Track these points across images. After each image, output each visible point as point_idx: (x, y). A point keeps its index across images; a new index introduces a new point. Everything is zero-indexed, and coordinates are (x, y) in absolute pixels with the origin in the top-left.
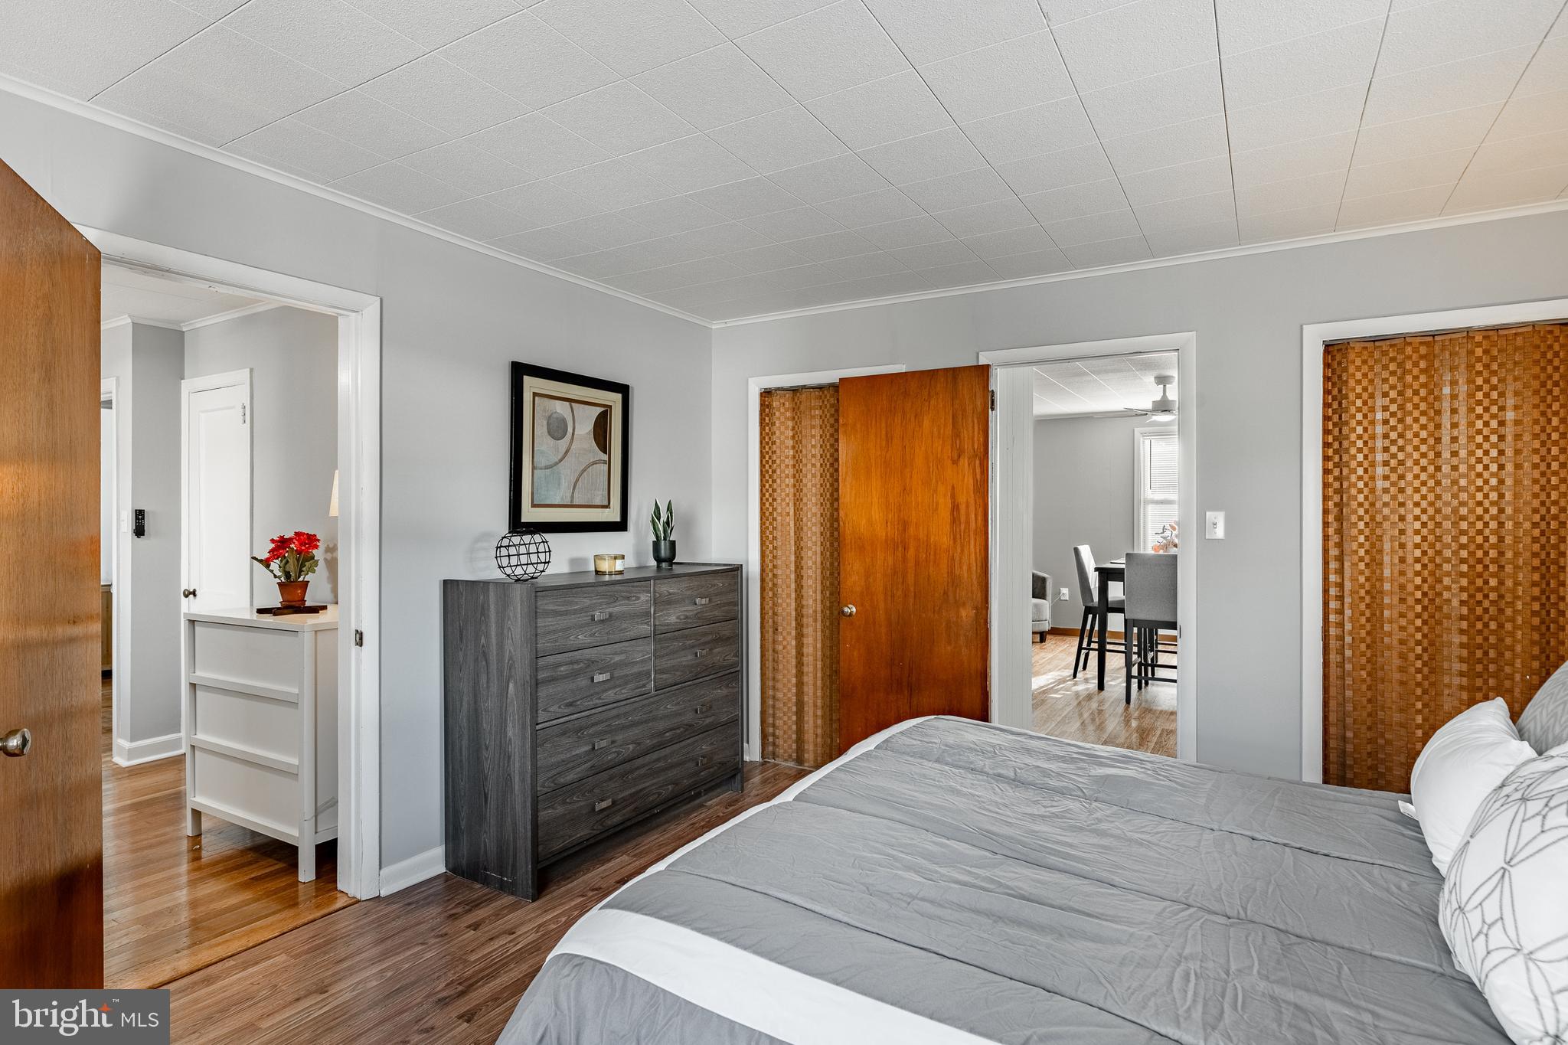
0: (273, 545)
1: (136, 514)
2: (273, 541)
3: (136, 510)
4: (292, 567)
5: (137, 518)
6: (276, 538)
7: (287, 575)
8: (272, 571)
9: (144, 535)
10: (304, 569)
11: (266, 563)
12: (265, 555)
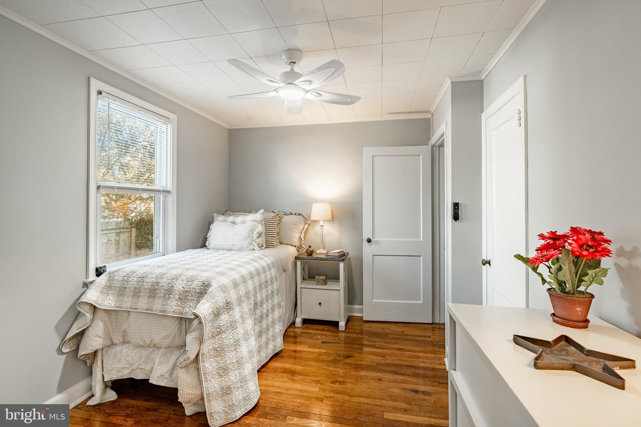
0: (543, 242)
1: (454, 206)
2: (542, 236)
3: (454, 203)
4: (567, 274)
5: (454, 209)
6: (546, 234)
7: (561, 284)
8: (540, 274)
9: (458, 220)
10: (585, 278)
11: (533, 264)
12: (533, 254)
